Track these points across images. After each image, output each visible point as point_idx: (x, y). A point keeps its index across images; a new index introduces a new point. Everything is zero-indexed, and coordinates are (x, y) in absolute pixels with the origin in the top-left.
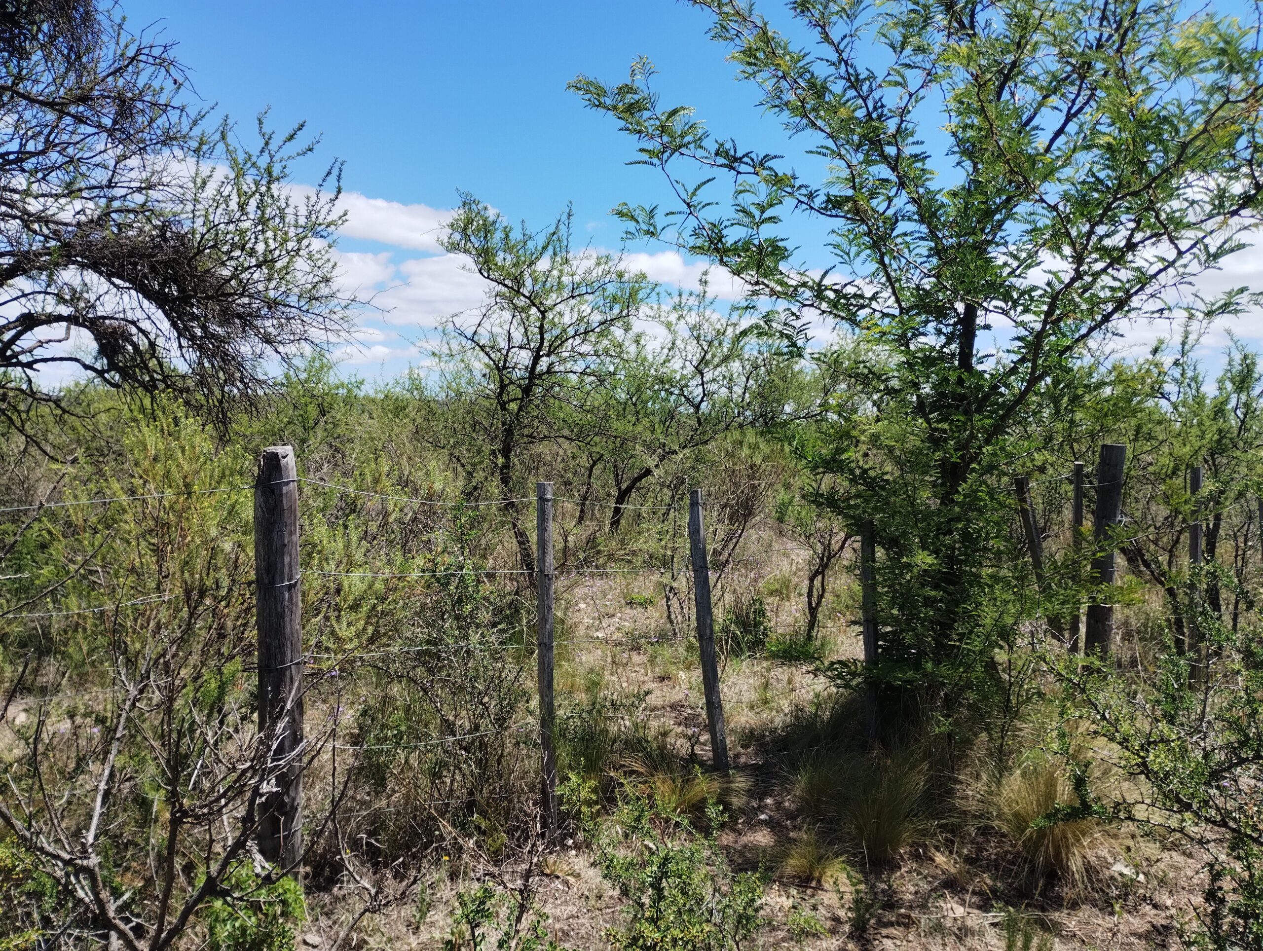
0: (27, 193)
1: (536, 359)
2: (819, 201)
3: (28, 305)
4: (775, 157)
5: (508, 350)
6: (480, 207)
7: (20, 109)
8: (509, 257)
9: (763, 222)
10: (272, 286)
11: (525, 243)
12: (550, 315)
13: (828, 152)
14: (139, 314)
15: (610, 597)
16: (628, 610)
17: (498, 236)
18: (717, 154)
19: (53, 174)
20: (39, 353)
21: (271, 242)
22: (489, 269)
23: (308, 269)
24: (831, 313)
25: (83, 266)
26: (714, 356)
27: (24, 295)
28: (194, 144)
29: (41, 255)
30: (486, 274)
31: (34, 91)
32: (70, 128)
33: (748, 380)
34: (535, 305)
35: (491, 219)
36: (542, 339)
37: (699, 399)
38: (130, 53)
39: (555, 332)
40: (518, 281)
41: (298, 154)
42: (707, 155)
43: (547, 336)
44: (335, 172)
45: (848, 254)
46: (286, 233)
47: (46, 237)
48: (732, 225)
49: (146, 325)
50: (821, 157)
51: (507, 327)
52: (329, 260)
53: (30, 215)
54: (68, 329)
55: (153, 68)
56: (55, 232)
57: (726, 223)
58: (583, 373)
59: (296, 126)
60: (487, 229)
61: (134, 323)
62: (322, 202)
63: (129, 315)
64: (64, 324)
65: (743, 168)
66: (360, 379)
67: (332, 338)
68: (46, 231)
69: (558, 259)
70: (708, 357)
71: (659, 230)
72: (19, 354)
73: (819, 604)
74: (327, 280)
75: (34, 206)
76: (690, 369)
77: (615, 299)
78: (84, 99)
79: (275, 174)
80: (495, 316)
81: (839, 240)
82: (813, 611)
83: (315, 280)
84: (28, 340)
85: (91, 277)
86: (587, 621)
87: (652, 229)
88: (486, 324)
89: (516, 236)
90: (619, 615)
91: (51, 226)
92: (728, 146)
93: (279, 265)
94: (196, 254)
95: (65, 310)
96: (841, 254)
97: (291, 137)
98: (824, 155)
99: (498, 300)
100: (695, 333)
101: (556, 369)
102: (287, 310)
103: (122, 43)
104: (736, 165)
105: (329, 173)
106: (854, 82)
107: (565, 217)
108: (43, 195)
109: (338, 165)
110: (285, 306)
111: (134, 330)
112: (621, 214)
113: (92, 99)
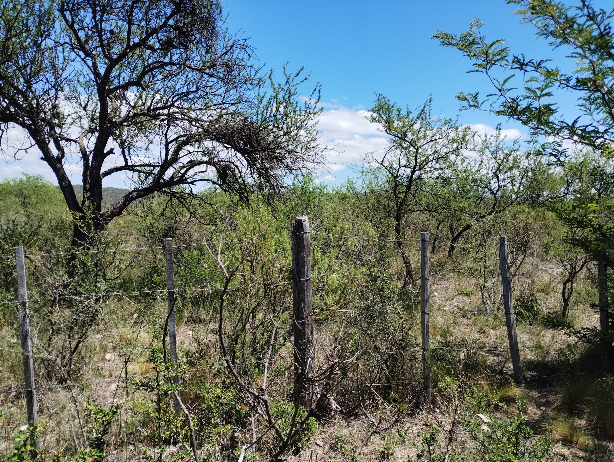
0: (190, 109)
1: (413, 172)
2: (573, 82)
3: (191, 157)
4: (547, 60)
5: (399, 169)
6: (386, 100)
7: (187, 73)
8: (400, 123)
9: (541, 97)
10: (290, 143)
11: (408, 115)
12: (420, 151)
13: (578, 55)
14: (235, 159)
15: (450, 290)
16: (460, 297)
17: (395, 113)
18: (513, 62)
19: (200, 100)
20: (196, 177)
21: (290, 124)
22: (390, 130)
23: (306, 135)
24: (580, 142)
25: (212, 139)
26: (504, 167)
27: (190, 153)
28: (256, 82)
29: (196, 135)
30: (389, 132)
31: (192, 64)
32: (206, 80)
33: (522, 179)
34: (412, 146)
35: (391, 106)
36: (416, 162)
37: (496, 189)
38: (230, 44)
39: (423, 159)
40: (405, 134)
41: (301, 82)
42: (507, 63)
43: (418, 161)
44: (318, 89)
45: (590, 110)
46: (296, 119)
47: (198, 127)
48: (524, 99)
49: (238, 164)
50: (574, 58)
51: (398, 157)
52: (315, 130)
53: (191, 118)
54: (207, 167)
55: (239, 50)
56: (202, 125)
57: (521, 98)
58: (437, 178)
59: (300, 69)
60: (389, 110)
61: (233, 163)
62: (312, 103)
63: (231, 160)
64: (205, 165)
65: (528, 68)
66: (325, 185)
67: (317, 166)
68: (198, 125)
69: (424, 122)
70: (501, 167)
71: (480, 104)
72: (187, 178)
73: (569, 297)
74: (314, 140)
75: (193, 115)
76: (491, 174)
77: (454, 141)
78: (213, 66)
79: (292, 93)
80: (392, 152)
81: (584, 102)
82: (566, 301)
83: (309, 140)
84: (191, 173)
85: (216, 144)
86: (439, 302)
87: (476, 104)
88: (388, 157)
89: (404, 112)
90: (455, 299)
91: (200, 123)
92: (520, 57)
93: (293, 134)
94: (259, 132)
95: (206, 159)
96: (586, 109)
97: (298, 74)
98: (576, 57)
99: (394, 144)
100: (494, 156)
101: (423, 176)
102: (296, 154)
103: (227, 40)
104: (524, 67)
105: (315, 90)
106: (592, 17)
107: (428, 101)
108: (197, 110)
109: (319, 86)
110: (296, 152)
111: (233, 167)
112: (459, 98)
113: (216, 66)
